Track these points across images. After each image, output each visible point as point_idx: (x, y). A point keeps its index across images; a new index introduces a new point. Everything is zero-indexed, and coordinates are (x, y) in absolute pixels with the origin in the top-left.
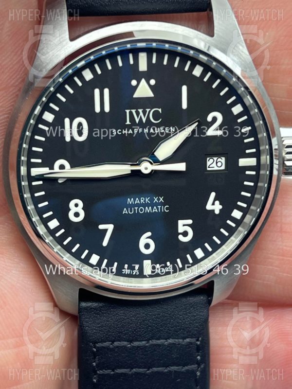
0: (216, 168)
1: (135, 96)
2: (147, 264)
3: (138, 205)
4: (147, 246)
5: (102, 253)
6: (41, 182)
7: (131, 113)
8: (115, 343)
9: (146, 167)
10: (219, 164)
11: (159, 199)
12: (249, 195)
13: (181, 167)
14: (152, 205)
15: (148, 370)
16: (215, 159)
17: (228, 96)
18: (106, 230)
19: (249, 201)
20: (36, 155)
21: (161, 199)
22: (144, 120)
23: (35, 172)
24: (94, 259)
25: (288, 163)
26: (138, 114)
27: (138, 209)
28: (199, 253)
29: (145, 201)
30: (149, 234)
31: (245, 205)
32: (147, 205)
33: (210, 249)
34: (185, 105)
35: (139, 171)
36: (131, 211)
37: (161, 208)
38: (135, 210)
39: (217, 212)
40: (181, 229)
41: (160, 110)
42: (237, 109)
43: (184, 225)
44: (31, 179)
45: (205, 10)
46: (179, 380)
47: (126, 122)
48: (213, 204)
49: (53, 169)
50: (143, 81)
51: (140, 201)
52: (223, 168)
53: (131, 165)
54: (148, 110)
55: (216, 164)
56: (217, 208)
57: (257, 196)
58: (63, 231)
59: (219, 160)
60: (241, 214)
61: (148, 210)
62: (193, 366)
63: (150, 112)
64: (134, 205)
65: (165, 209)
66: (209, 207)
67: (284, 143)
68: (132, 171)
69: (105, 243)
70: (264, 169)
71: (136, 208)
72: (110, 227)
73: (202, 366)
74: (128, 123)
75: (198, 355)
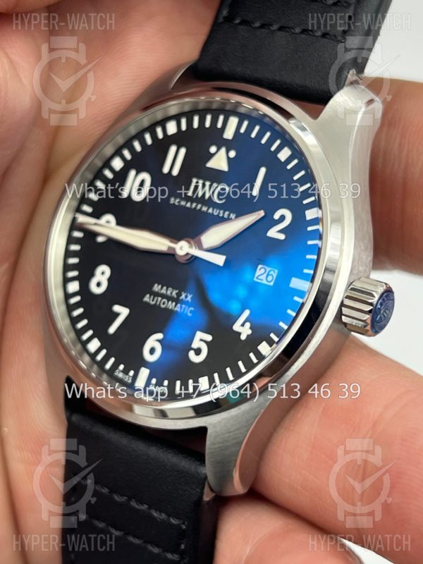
0: (264, 282)
3: (163, 295)
6: (82, 235)
7: (196, 183)
10: (270, 278)
11: (186, 297)
12: (286, 327)
14: (177, 300)
16: (268, 269)
21: (189, 298)
26: (204, 186)
27: (161, 301)
29: (171, 293)
31: (276, 339)
32: (170, 298)
35: (174, 250)
37: (185, 308)
38: (157, 300)
39: (243, 337)
48: (243, 325)
49: (99, 220)
50: (223, 150)
51: (167, 291)
52: (272, 284)
55: (266, 276)
56: (245, 332)
59: (272, 272)
61: (171, 305)
64: (157, 294)
65: (189, 311)
66: (237, 327)
68: (169, 248)
71: (159, 299)
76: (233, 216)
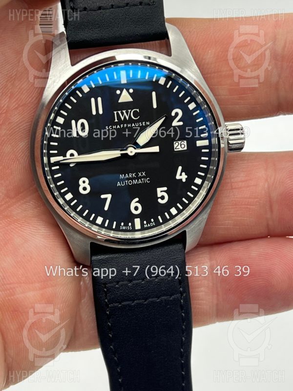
0: (181, 149)
1: (119, 101)
2: (137, 221)
3: (128, 179)
4: (136, 208)
5: (105, 215)
6: (58, 167)
7: (117, 114)
8: (120, 283)
9: (131, 151)
10: (183, 146)
11: (142, 174)
12: (205, 167)
13: (156, 149)
14: (138, 178)
15: (145, 301)
16: (180, 142)
17: (185, 97)
18: (106, 199)
19: (206, 171)
20: (54, 148)
21: (144, 174)
22: (127, 118)
23: (53, 160)
24: (100, 220)
25: (231, 142)
26: (122, 114)
27: (128, 182)
28: (174, 211)
29: (132, 176)
30: (137, 199)
31: (203, 174)
32: (135, 179)
33: (181, 208)
34: (155, 106)
35: (127, 154)
36: (123, 184)
37: (144, 180)
38: (125, 183)
39: (184, 180)
40: (159, 194)
41: (138, 110)
42: (192, 106)
43: (161, 191)
44: (51, 165)
45: (164, 39)
46: (168, 306)
47: (115, 120)
48: (181, 175)
49: (66, 156)
50: (125, 91)
51: (129, 176)
52: (186, 148)
53: (121, 150)
54: (129, 111)
55: (180, 146)
56: (184, 177)
57: (211, 167)
58: (76, 201)
59: (182, 143)
60: (201, 180)
61: (135, 182)
62: (178, 295)
63: (131, 112)
64: (123, 180)
65: (147, 180)
66: (178, 177)
67: (227, 128)
68: (121, 154)
69: (106, 208)
70: (214, 148)
71: (126, 181)
72: (109, 196)
73: (184, 295)
74: (116, 120)
75: (181, 287)
76: (148, 123)
